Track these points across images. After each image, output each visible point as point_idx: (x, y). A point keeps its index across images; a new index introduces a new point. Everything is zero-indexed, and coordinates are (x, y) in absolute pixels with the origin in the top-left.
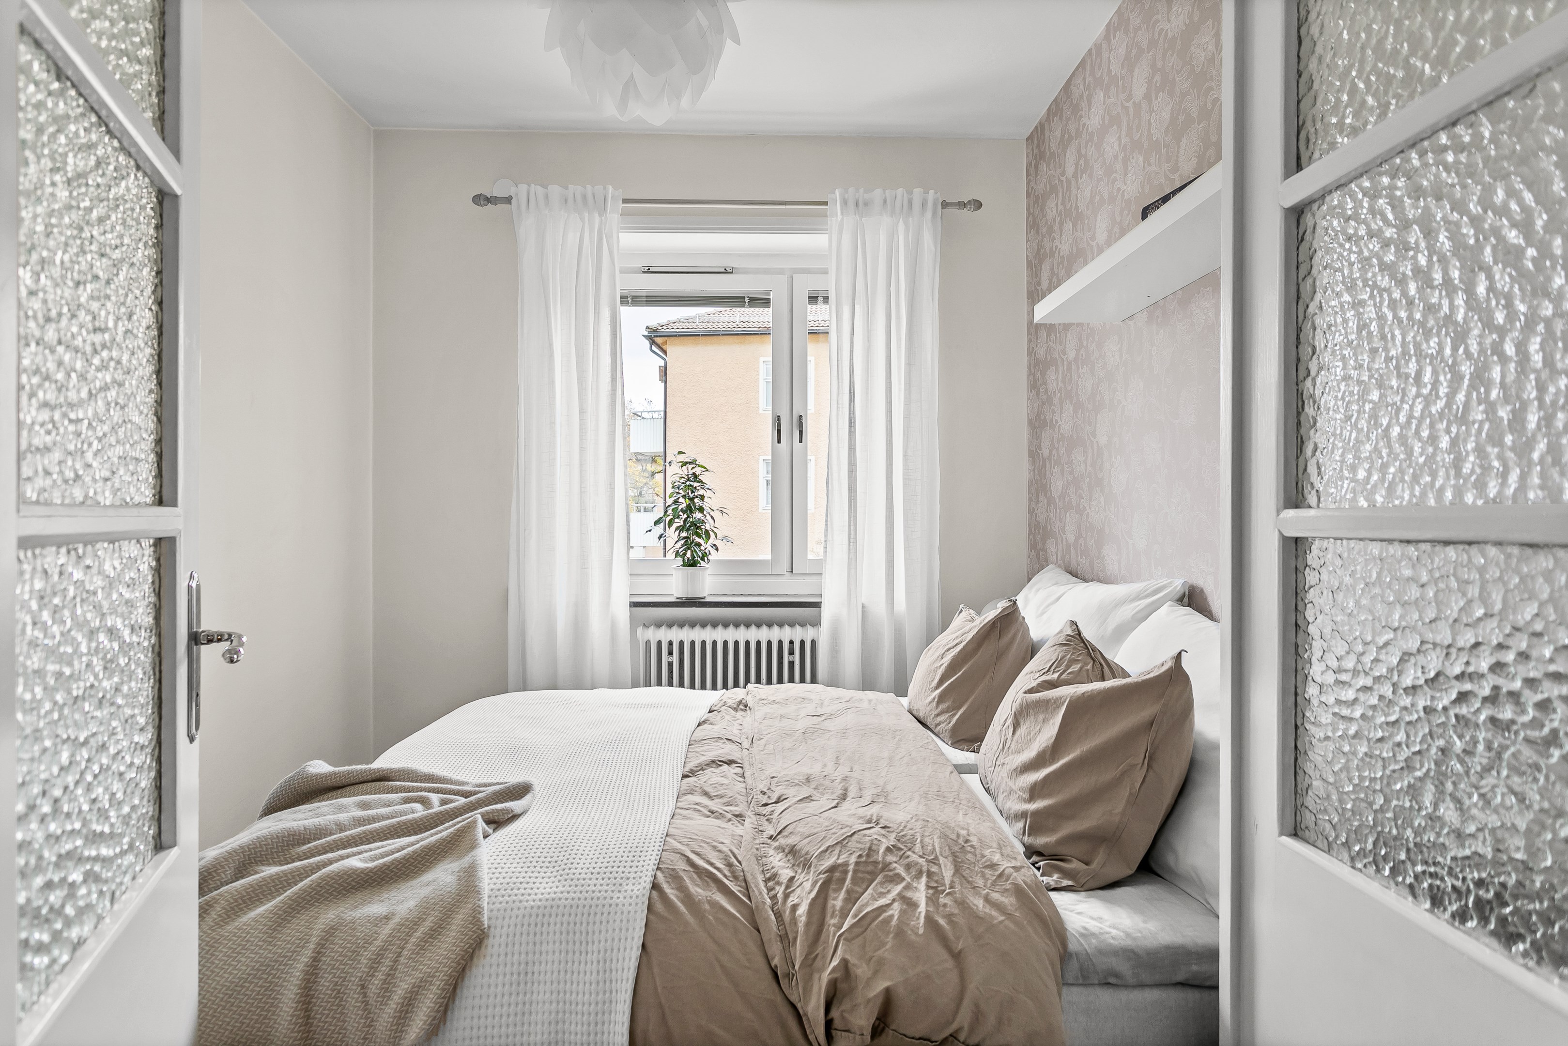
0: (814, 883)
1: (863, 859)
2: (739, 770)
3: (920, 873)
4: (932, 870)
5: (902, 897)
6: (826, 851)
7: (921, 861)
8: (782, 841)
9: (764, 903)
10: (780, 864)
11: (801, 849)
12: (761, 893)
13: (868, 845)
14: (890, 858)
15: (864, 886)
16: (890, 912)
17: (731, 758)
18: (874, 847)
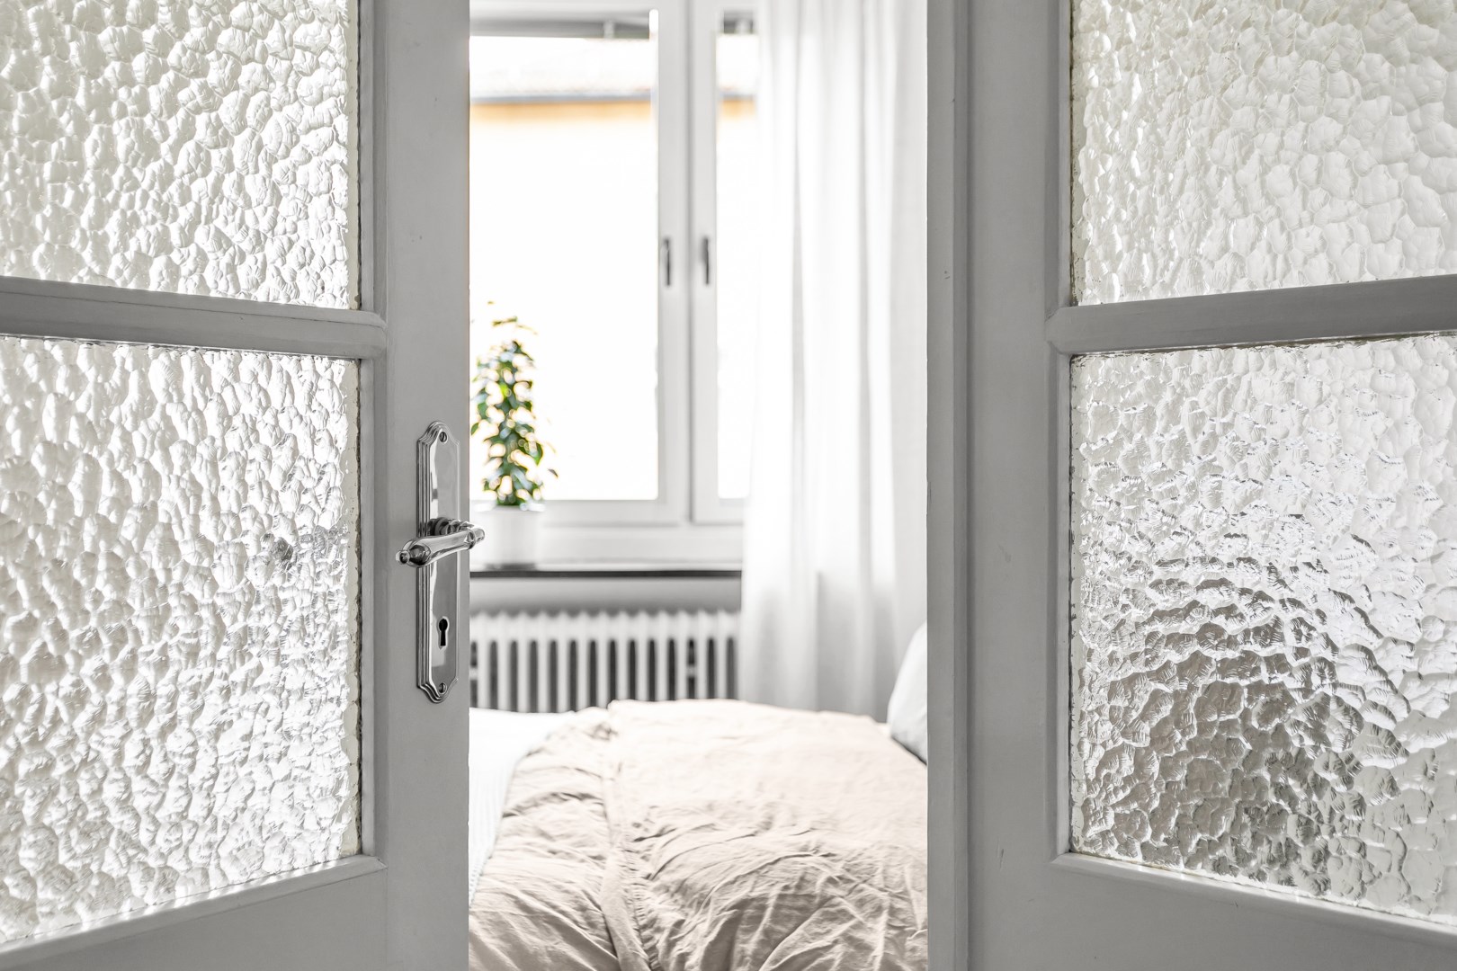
0: (715, 922)
1: (791, 892)
2: (599, 808)
3: (879, 910)
4: (898, 906)
5: (848, 938)
6: (733, 882)
7: (881, 895)
8: (665, 878)
9: (636, 955)
10: (661, 906)
11: (695, 884)
12: (631, 943)
13: (799, 874)
14: (831, 891)
15: (791, 925)
16: (829, 957)
17: (584, 791)
18: (808, 877)
